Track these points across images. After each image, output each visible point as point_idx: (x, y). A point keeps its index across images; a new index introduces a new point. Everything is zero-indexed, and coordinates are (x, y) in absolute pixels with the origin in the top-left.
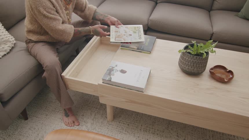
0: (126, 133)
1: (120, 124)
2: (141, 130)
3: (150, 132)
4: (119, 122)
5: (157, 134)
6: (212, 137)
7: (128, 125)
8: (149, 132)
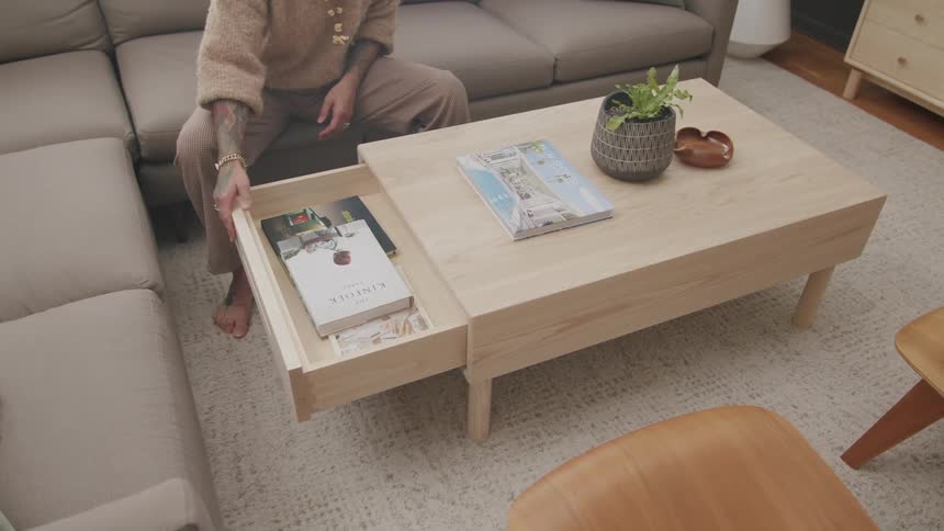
0: (556, 437)
1: (516, 427)
2: (579, 407)
3: (604, 395)
4: (510, 424)
5: (624, 390)
6: (727, 320)
7: (538, 415)
8: (602, 398)
